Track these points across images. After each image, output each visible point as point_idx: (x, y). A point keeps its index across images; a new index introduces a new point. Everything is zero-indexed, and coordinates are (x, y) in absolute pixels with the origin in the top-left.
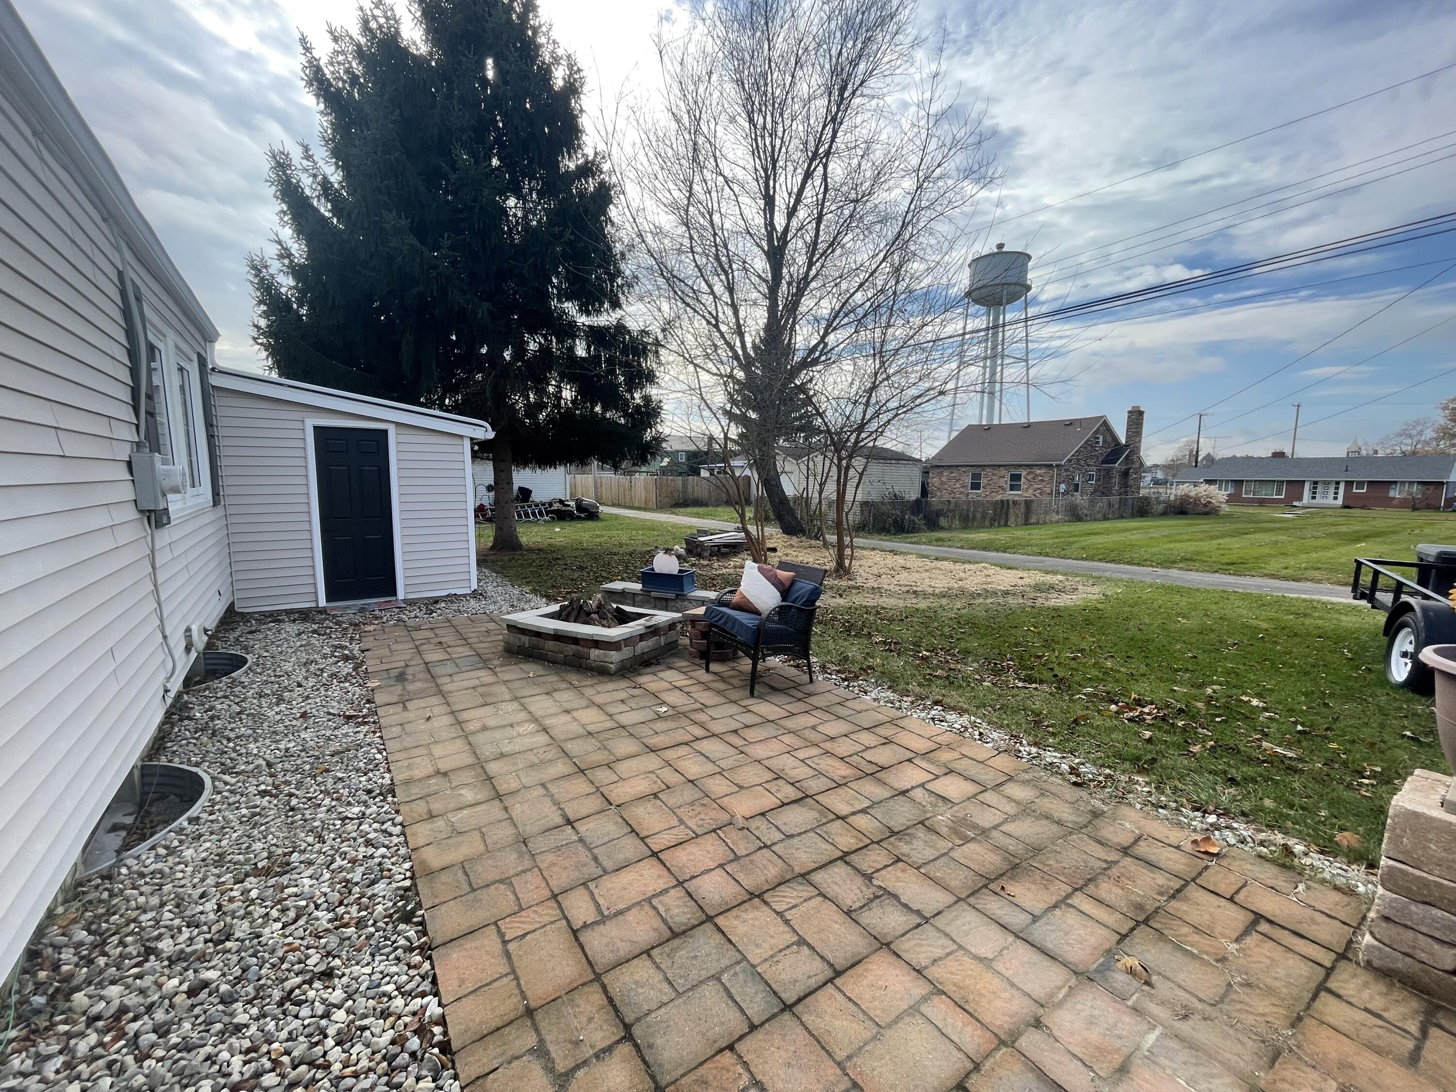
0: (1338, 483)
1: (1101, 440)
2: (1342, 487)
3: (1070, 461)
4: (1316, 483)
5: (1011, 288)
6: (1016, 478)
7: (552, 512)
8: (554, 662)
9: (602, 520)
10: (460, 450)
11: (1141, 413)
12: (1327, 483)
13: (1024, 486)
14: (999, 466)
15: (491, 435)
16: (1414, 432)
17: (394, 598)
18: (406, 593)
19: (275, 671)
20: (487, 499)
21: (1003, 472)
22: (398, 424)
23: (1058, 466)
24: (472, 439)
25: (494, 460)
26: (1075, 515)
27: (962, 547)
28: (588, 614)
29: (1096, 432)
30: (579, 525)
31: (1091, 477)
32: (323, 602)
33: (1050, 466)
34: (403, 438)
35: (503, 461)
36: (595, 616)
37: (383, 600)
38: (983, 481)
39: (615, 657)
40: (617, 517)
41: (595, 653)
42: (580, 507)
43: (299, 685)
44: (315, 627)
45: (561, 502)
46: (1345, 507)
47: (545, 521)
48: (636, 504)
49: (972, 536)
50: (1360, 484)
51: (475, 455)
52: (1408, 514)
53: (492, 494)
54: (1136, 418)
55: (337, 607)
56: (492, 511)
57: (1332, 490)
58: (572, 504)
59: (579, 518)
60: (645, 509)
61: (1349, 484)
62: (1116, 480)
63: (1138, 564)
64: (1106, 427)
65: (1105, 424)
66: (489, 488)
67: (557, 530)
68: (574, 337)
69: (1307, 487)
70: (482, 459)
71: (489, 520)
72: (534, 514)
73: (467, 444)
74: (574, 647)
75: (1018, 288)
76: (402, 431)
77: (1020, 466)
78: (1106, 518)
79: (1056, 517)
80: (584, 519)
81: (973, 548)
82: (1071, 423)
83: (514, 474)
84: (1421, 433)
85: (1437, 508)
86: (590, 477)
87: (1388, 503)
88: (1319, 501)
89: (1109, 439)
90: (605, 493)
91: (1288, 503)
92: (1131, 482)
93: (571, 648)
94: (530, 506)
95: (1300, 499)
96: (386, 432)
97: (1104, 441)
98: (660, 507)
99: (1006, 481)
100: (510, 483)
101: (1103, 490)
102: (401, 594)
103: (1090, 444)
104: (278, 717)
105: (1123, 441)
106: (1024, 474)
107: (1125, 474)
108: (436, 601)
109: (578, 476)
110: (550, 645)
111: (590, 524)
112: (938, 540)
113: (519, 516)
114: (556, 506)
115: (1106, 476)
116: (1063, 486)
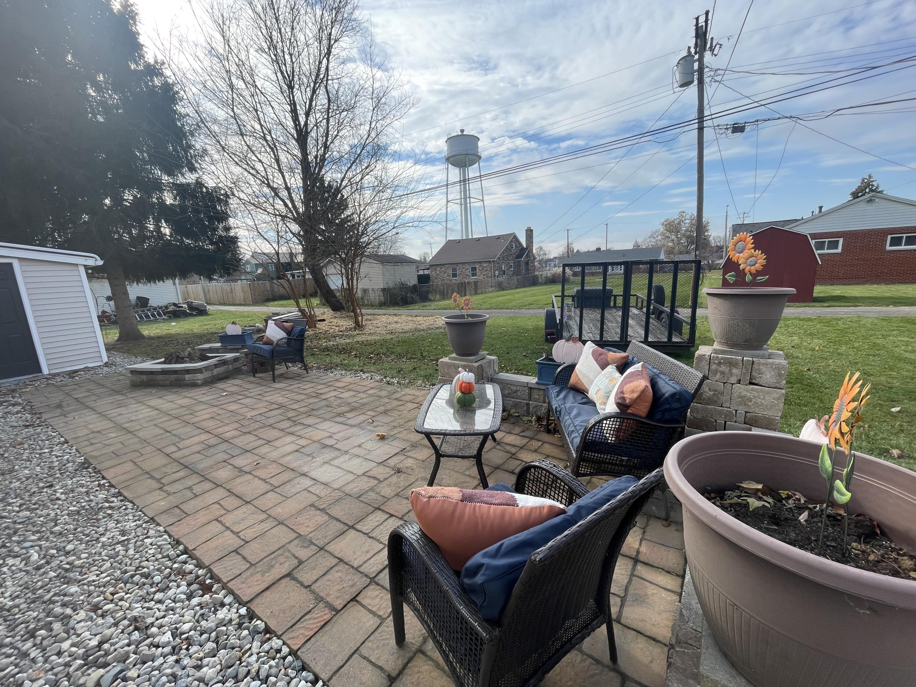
1: (514, 246)
3: (499, 258)
5: (470, 157)
6: (474, 269)
7: (169, 312)
8: (164, 386)
9: (210, 315)
10: (76, 273)
11: (532, 231)
13: (478, 274)
14: (465, 263)
15: (100, 263)
17: (40, 374)
18: (49, 370)
20: (109, 307)
21: (467, 266)
22: (19, 258)
23: (493, 261)
24: (85, 266)
25: (108, 278)
26: (501, 287)
28: (183, 358)
29: (511, 242)
30: (192, 320)
31: (511, 266)
33: (490, 262)
34: (25, 268)
35: (116, 278)
36: (187, 359)
38: (458, 272)
39: (200, 376)
40: (222, 312)
41: (187, 377)
42: (191, 307)
45: (175, 305)
47: (163, 319)
48: (238, 302)
51: (90, 277)
53: (112, 303)
54: (529, 233)
56: (115, 316)
58: (185, 306)
59: (191, 315)
60: (244, 305)
62: (523, 267)
64: (515, 238)
65: (515, 237)
66: (109, 299)
67: (174, 324)
68: (161, 190)
70: (98, 278)
71: (115, 323)
72: (153, 315)
73: (82, 270)
74: (175, 376)
75: (474, 157)
76: (25, 263)
77: (475, 262)
78: (517, 288)
79: (491, 290)
80: (195, 315)
82: (499, 237)
83: (128, 287)
86: (199, 286)
89: (518, 245)
90: (212, 296)
92: (530, 268)
93: (173, 377)
94: (149, 310)
96: (10, 265)
97: (516, 247)
98: (255, 303)
99: (469, 272)
100: (126, 293)
101: (517, 273)
102: (45, 371)
103: (509, 249)
105: (524, 246)
106: (477, 267)
107: (527, 263)
108: (76, 371)
109: (190, 287)
110: (160, 377)
111: (199, 318)
113: (141, 317)
114: (172, 308)
115: (518, 265)
116: (497, 272)
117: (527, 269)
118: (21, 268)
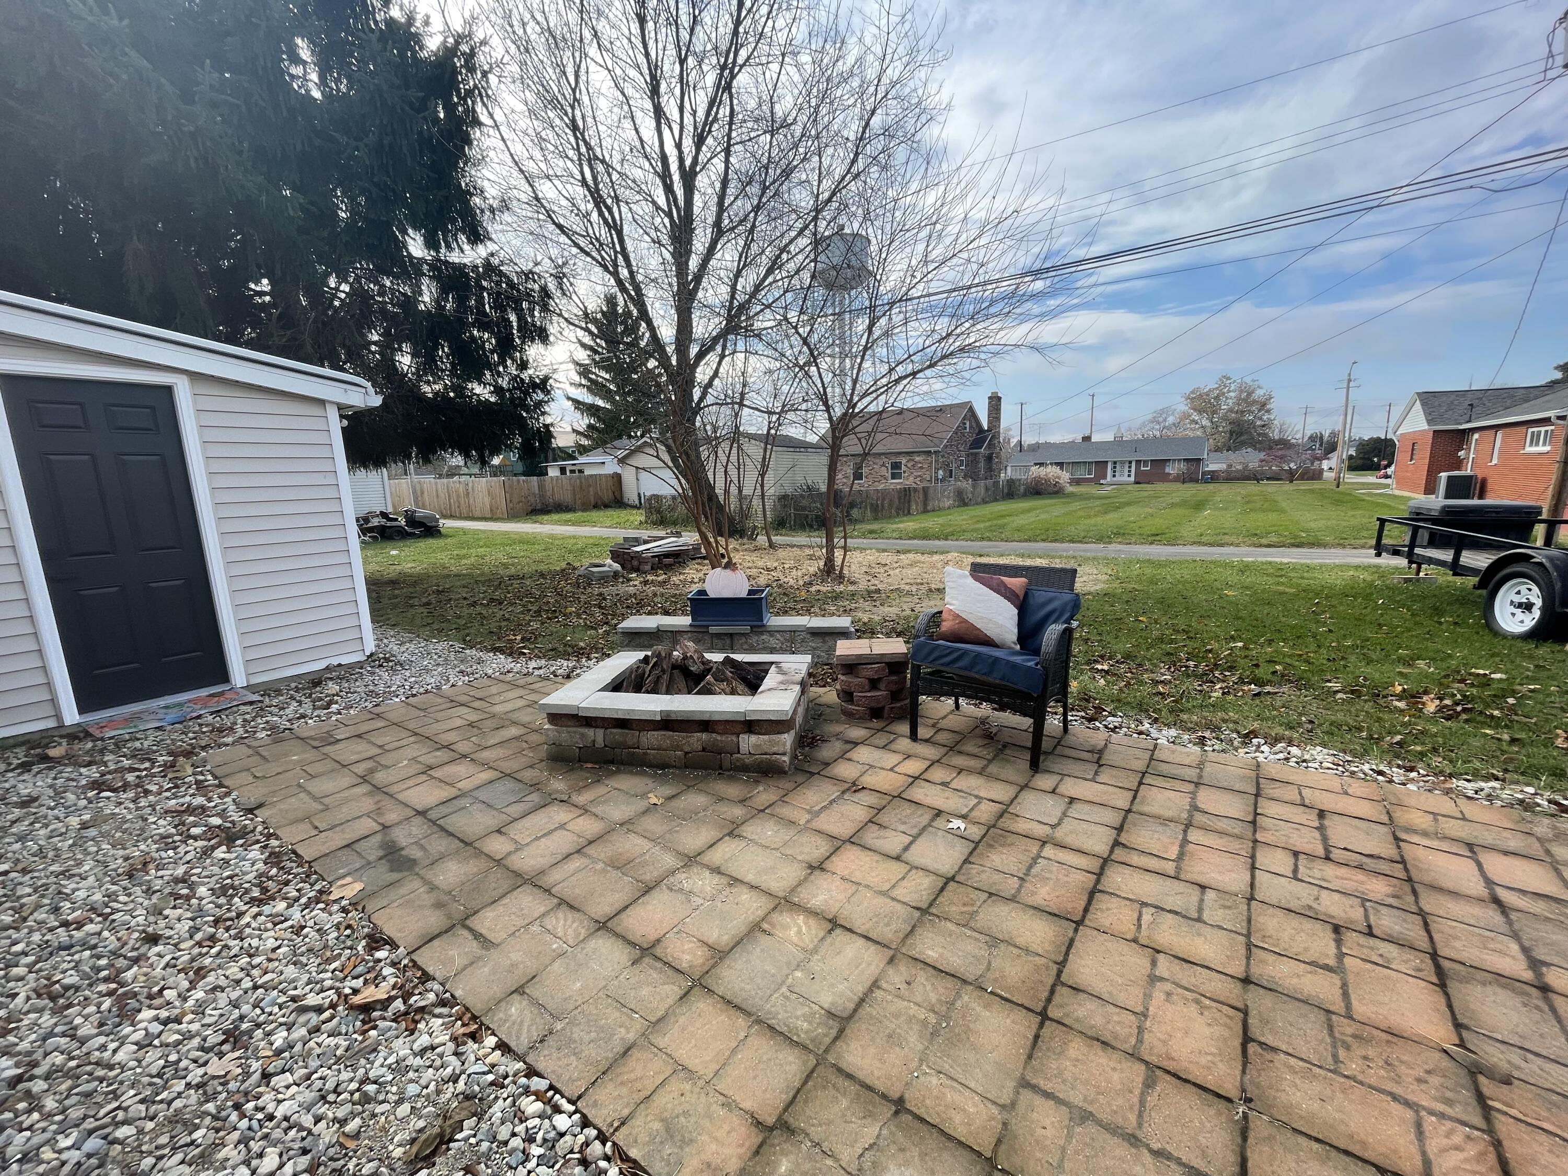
0: (1130, 462)
1: (968, 425)
2: (1133, 464)
3: (945, 447)
4: (1115, 463)
6: (896, 466)
7: (371, 530)
8: (663, 766)
9: (447, 536)
11: (999, 399)
12: (1123, 462)
13: (906, 474)
14: (880, 454)
15: (376, 401)
16: (1161, 419)
17: (225, 687)
18: (248, 675)
19: (56, 910)
21: (884, 460)
22: (195, 376)
23: (935, 452)
24: (340, 407)
26: (965, 500)
27: (901, 538)
28: (700, 677)
29: (964, 419)
30: (419, 544)
31: (962, 463)
32: (71, 715)
33: (928, 453)
34: (204, 403)
36: (710, 679)
37: (204, 692)
38: (865, 471)
40: (465, 532)
42: (412, 520)
43: (153, 939)
44: (93, 773)
45: (384, 515)
46: (1137, 483)
47: (364, 542)
48: (478, 514)
49: (901, 526)
50: (1145, 462)
52: (1178, 485)
54: (995, 402)
55: (111, 720)
57: (1127, 469)
58: (400, 516)
59: (415, 536)
60: (496, 520)
61: (1138, 462)
62: (982, 464)
63: (1081, 542)
64: (971, 412)
65: (971, 410)
67: (394, 552)
69: (1110, 466)
73: (333, 414)
74: (704, 736)
75: (859, 273)
76: (203, 389)
77: (900, 453)
80: (420, 537)
81: (910, 538)
82: (941, 409)
84: (1165, 420)
85: (1197, 481)
87: (1165, 478)
88: (1118, 479)
89: (974, 425)
90: (429, 501)
91: (1097, 481)
92: (995, 466)
93: (698, 739)
95: (1105, 478)
96: (170, 391)
97: (971, 427)
98: (513, 516)
99: (886, 471)
101: (972, 475)
102: (239, 676)
103: (960, 431)
104: (154, 1059)
105: (985, 426)
106: (904, 461)
107: (989, 458)
108: (313, 680)
110: (652, 738)
111: (431, 542)
112: (871, 532)
114: (375, 522)
115: (973, 460)
116: (941, 472)
117: (990, 469)
118: (195, 402)
